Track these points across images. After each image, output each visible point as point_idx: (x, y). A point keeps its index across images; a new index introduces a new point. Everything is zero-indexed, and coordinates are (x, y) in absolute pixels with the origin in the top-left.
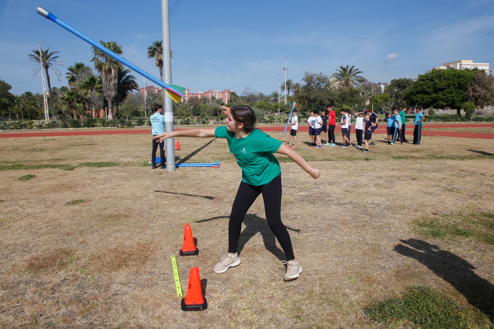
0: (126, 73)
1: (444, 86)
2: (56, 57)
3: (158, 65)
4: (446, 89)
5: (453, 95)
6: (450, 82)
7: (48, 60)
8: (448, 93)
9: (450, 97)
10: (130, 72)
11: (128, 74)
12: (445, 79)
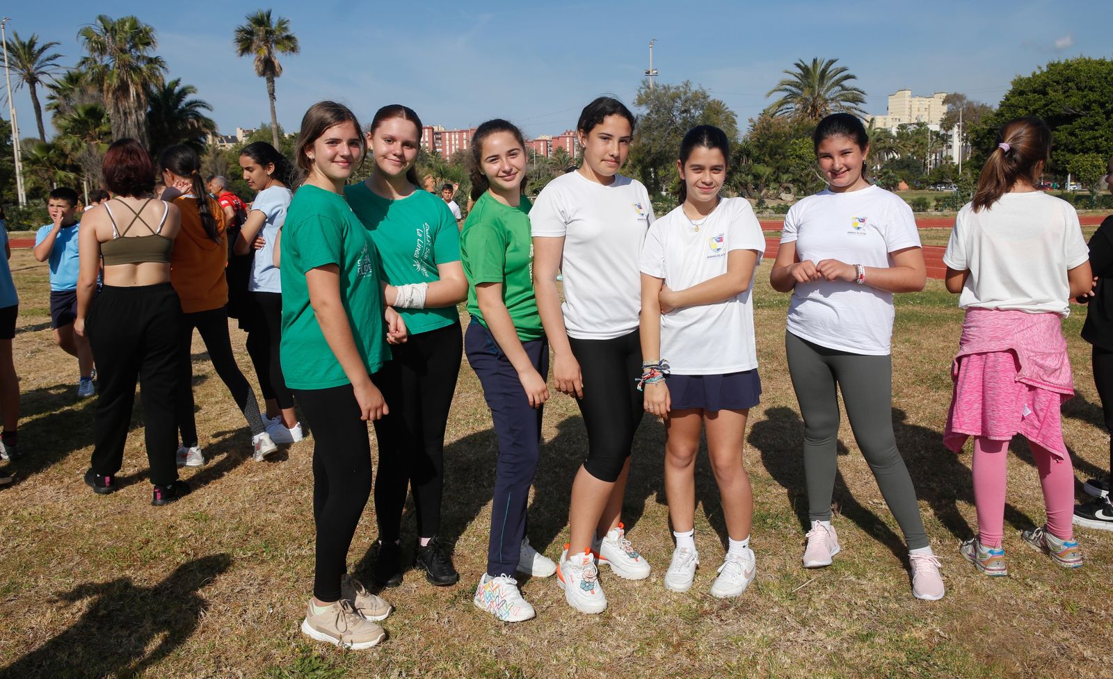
0: (185, 94)
1: (1073, 108)
2: (56, 57)
3: (263, 74)
4: (1080, 116)
5: (1097, 134)
6: (1092, 96)
7: (35, 66)
8: (1086, 129)
9: (1089, 139)
10: (194, 92)
11: (189, 98)
12: (1079, 89)
